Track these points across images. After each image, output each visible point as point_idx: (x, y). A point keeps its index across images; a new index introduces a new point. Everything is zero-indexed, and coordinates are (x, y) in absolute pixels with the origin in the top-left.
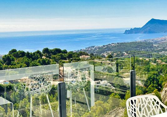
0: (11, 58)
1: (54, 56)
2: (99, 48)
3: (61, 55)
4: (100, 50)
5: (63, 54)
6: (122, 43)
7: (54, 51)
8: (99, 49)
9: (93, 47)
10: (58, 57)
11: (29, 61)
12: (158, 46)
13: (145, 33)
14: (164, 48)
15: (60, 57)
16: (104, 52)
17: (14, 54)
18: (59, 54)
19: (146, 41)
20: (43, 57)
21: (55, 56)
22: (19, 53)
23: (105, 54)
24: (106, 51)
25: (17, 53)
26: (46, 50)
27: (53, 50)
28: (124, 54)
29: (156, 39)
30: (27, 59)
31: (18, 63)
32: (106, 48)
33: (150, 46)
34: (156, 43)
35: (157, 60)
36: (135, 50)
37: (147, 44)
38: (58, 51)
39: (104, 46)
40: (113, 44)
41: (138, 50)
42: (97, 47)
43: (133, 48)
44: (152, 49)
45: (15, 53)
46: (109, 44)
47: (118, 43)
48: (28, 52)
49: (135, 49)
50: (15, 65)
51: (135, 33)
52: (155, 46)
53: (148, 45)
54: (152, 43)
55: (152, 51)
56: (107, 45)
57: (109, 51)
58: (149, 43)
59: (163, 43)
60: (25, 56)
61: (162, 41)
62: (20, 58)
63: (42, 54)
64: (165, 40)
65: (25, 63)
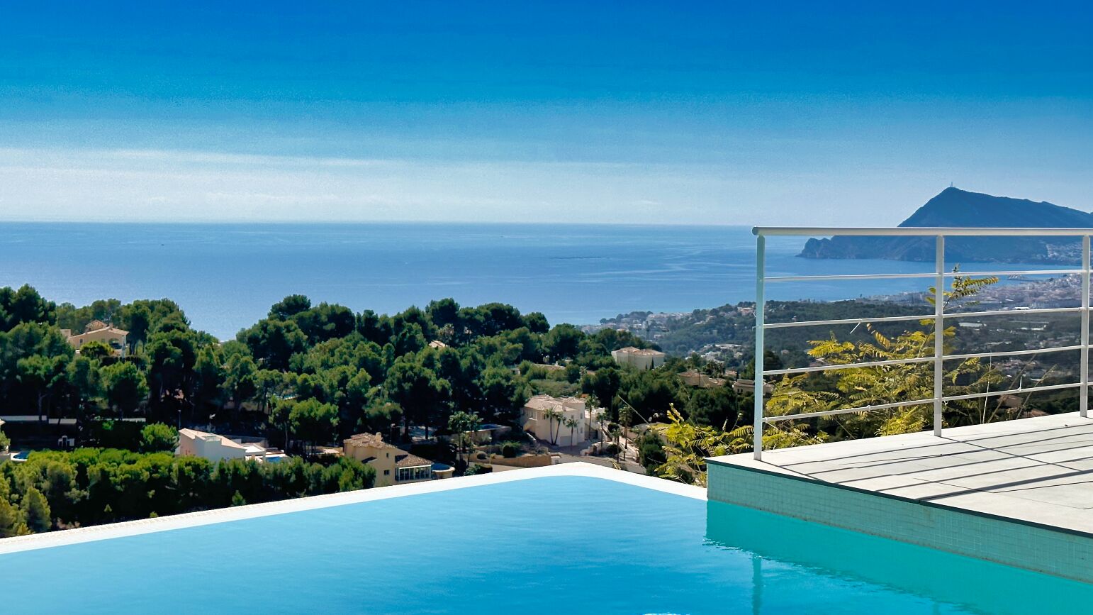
0: (290, 337)
2: (673, 324)
3: (523, 339)
4: (680, 335)
5: (533, 336)
7: (486, 315)
8: (673, 328)
9: (642, 316)
10: (510, 346)
11: (380, 355)
12: (984, 331)
14: (1018, 341)
15: (520, 346)
16: (698, 344)
17: (301, 318)
18: (514, 334)
20: (433, 344)
22: (324, 318)
23: (710, 357)
24: (714, 341)
25: (316, 316)
26: (446, 312)
27: (477, 312)
30: (373, 347)
31: (326, 365)
32: (709, 327)
38: (502, 318)
39: (696, 312)
40: (748, 304)
42: (661, 319)
45: (306, 314)
46: (728, 308)
47: (772, 304)
48: (371, 313)
50: (311, 371)
52: (970, 330)
56: (714, 312)
57: (725, 341)
59: (1010, 317)
60: (356, 334)
61: (1003, 305)
62: (331, 342)
63: (431, 325)
64: (1019, 301)
65: (364, 363)
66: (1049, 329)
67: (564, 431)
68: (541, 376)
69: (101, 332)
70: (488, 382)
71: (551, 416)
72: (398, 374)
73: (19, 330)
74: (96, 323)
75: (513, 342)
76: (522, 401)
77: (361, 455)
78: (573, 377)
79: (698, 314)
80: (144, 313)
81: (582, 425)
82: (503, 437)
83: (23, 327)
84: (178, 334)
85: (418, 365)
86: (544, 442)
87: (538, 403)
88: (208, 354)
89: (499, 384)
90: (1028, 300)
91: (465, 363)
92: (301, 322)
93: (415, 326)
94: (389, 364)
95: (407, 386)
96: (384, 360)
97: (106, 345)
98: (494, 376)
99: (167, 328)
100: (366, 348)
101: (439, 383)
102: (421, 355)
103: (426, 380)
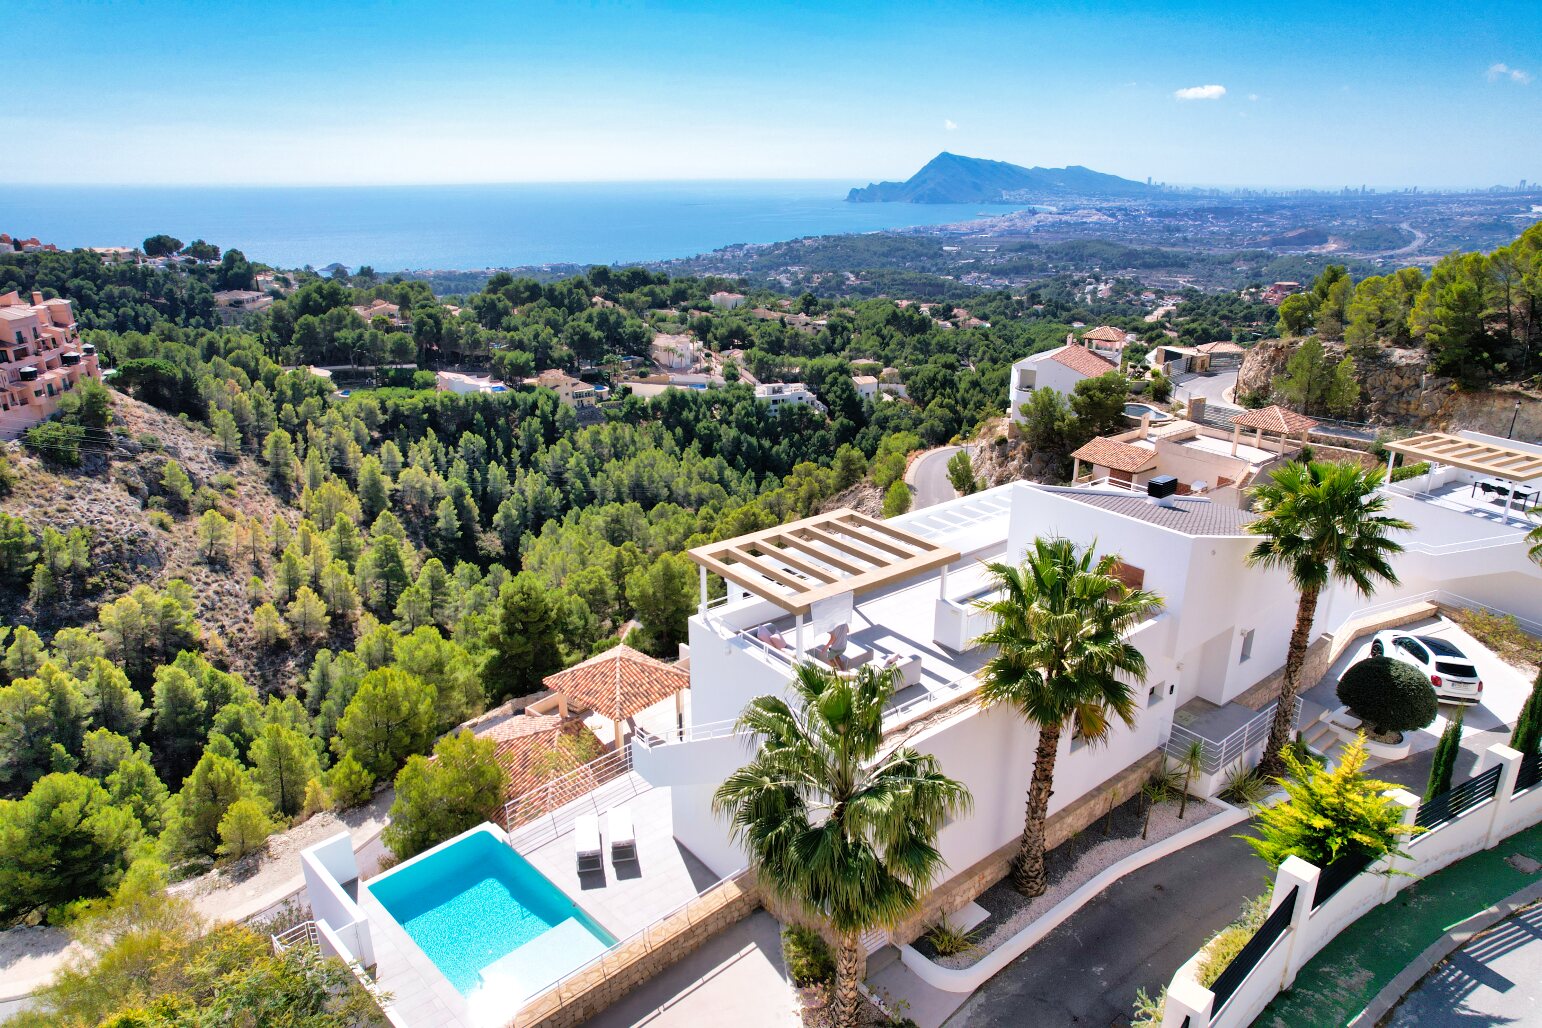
0: (500, 305)
1: (628, 296)
2: (761, 252)
3: (652, 294)
4: (765, 260)
5: (658, 289)
6: (839, 238)
7: (628, 276)
8: (761, 255)
9: (740, 247)
10: (644, 299)
11: (559, 316)
12: (959, 253)
13: (917, 200)
14: (978, 260)
15: (649, 299)
16: (774, 266)
17: (507, 290)
18: (646, 289)
19: (920, 232)
20: (594, 300)
21: (634, 296)
22: (522, 289)
23: (783, 278)
24: (787, 264)
25: (517, 290)
26: (601, 276)
27: (622, 274)
28: (848, 279)
29: (952, 226)
30: (554, 312)
31: (525, 324)
32: (783, 255)
33: (932, 252)
34: (953, 238)
35: (955, 311)
36: (883, 265)
37: (922, 245)
38: (638, 278)
39: (776, 244)
40: (810, 238)
41: (891, 264)
42: (753, 249)
43: (876, 258)
44: (940, 261)
45: (510, 287)
46: (796, 241)
47: (826, 238)
48: (552, 285)
49: (884, 260)
50: (516, 329)
51: (884, 201)
52: (949, 253)
53: (925, 247)
54: (939, 242)
55: (939, 270)
56: (787, 244)
57: (794, 264)
58: (931, 241)
59: (976, 241)
60: (543, 301)
61: (972, 234)
62: (528, 306)
63: (592, 288)
64: (982, 231)
65: (548, 323)
66: (998, 250)
67: (676, 360)
68: (663, 320)
69: (384, 307)
70: (629, 330)
71: (668, 350)
72: (571, 330)
73: (331, 314)
74: (378, 301)
75: (646, 295)
76: (650, 342)
77: (550, 385)
78: (683, 321)
79: (777, 246)
80: (407, 293)
81: (688, 354)
82: (639, 365)
83: (334, 311)
84: (430, 310)
85: (582, 323)
86: (665, 366)
87: (661, 341)
88: (450, 323)
89: (635, 332)
90: (987, 230)
91: (612, 318)
92: (507, 294)
93: (582, 291)
94: (565, 322)
95: (576, 338)
96: (561, 320)
97: (386, 318)
98: (632, 326)
99: (423, 307)
100: (549, 312)
101: (596, 334)
102: (585, 314)
103: (588, 334)
